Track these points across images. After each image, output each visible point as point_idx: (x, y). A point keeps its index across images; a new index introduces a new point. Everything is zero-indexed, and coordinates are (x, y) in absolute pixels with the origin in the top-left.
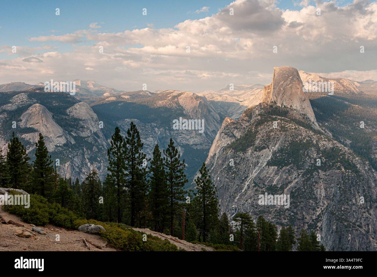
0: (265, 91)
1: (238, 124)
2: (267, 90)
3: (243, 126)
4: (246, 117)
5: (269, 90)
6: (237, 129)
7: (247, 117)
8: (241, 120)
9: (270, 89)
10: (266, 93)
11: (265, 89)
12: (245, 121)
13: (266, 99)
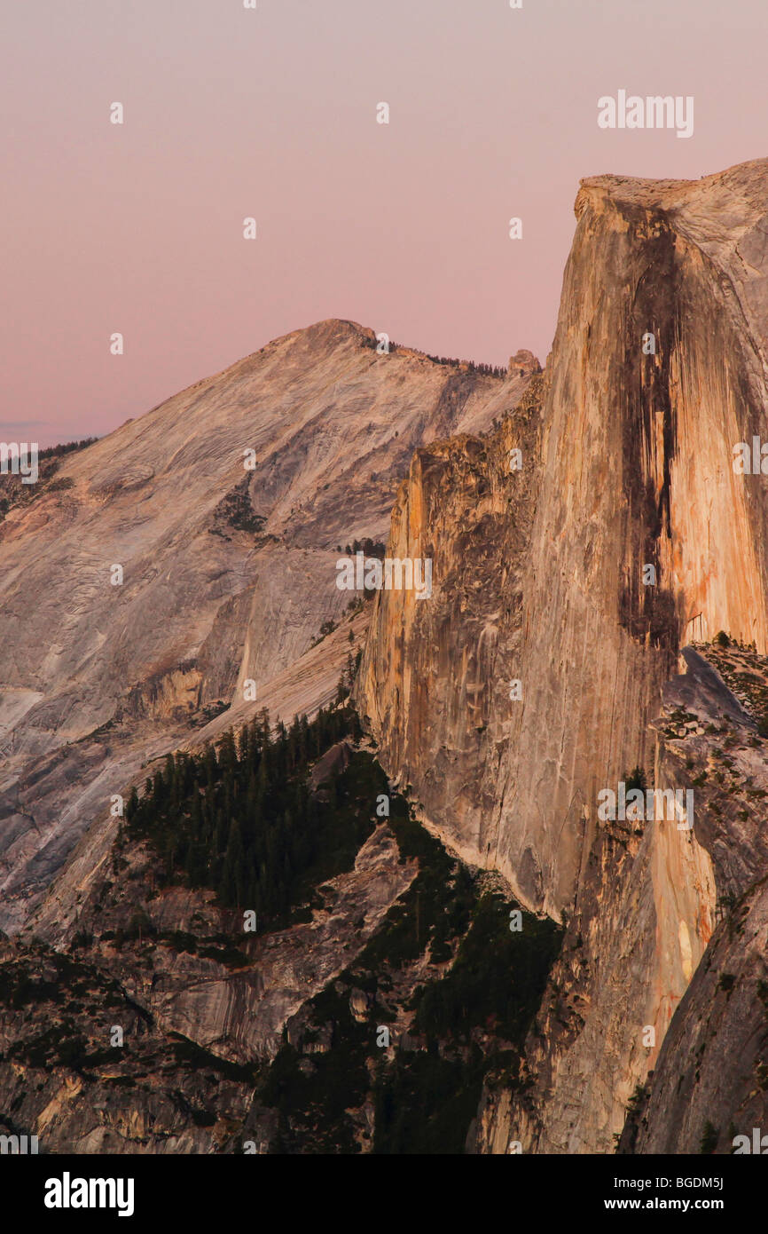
0: (431, 515)
1: (80, 991)
2: (458, 503)
3: (163, 1020)
4: (165, 881)
5: (495, 505)
6: (81, 1062)
7: (197, 882)
8: (119, 940)
9: (498, 491)
10: (446, 546)
11: (428, 483)
12: (180, 942)
13: (444, 625)
